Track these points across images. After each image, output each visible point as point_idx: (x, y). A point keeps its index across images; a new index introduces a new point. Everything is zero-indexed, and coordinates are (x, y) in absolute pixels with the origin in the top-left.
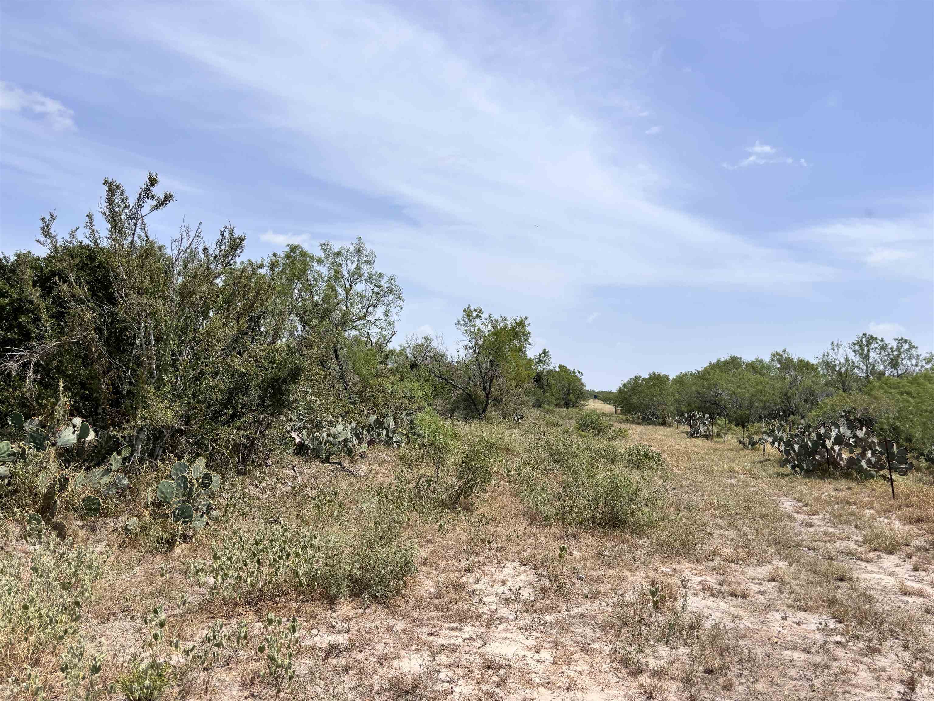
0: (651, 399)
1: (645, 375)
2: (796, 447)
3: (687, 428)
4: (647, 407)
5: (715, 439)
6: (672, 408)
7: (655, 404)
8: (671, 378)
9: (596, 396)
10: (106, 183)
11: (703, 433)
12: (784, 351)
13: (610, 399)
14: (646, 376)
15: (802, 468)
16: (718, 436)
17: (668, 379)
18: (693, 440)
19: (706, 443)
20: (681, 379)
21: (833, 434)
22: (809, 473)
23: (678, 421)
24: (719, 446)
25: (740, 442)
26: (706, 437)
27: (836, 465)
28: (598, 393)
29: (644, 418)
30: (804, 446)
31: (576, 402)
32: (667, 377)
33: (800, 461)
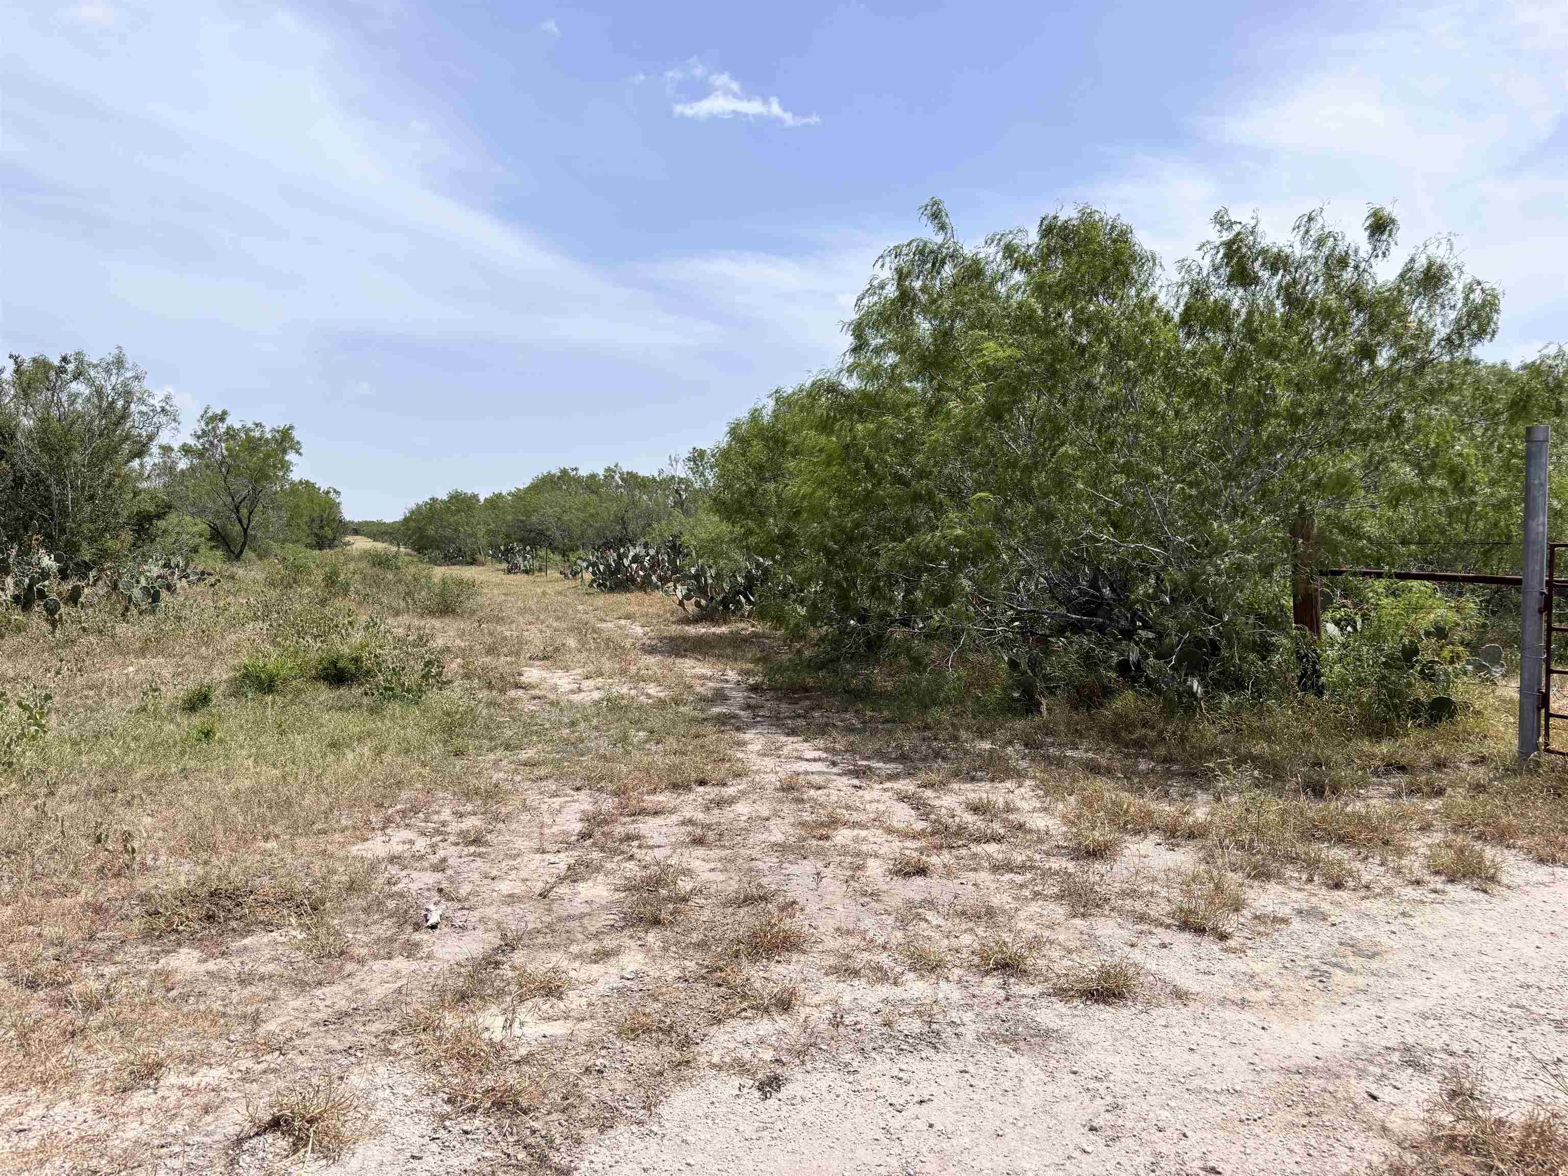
0: (456, 530)
1: (443, 496)
2: (601, 567)
3: (504, 566)
4: (451, 540)
5: (536, 574)
6: (484, 541)
7: (461, 535)
8: (482, 499)
9: (358, 530)
10: (11, 356)
11: (522, 568)
12: (616, 466)
13: (385, 533)
14: (445, 498)
15: (605, 587)
16: (540, 570)
17: (478, 501)
18: (512, 576)
19: (525, 577)
20: (495, 502)
21: (631, 554)
22: (611, 590)
23: (493, 556)
24: (538, 579)
25: (561, 573)
26: (527, 572)
27: (633, 581)
28: (359, 523)
29: (446, 556)
30: (608, 566)
31: (334, 539)
32: (475, 497)
33: (604, 580)
